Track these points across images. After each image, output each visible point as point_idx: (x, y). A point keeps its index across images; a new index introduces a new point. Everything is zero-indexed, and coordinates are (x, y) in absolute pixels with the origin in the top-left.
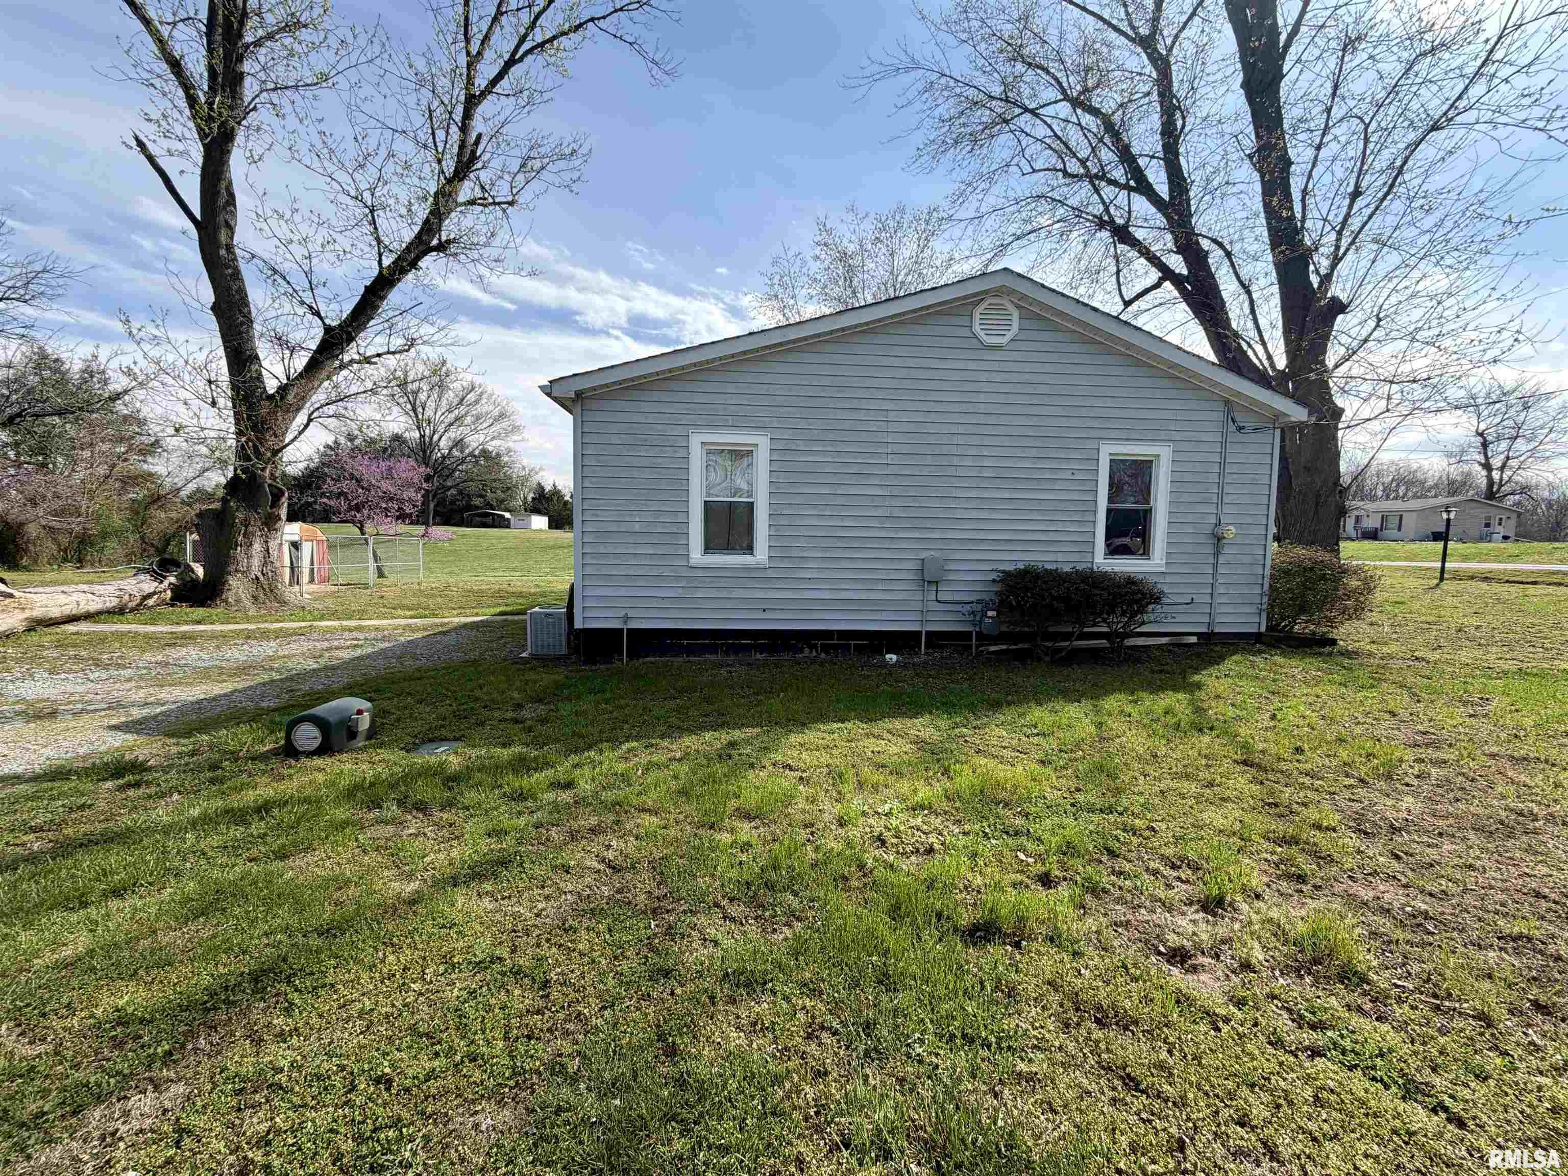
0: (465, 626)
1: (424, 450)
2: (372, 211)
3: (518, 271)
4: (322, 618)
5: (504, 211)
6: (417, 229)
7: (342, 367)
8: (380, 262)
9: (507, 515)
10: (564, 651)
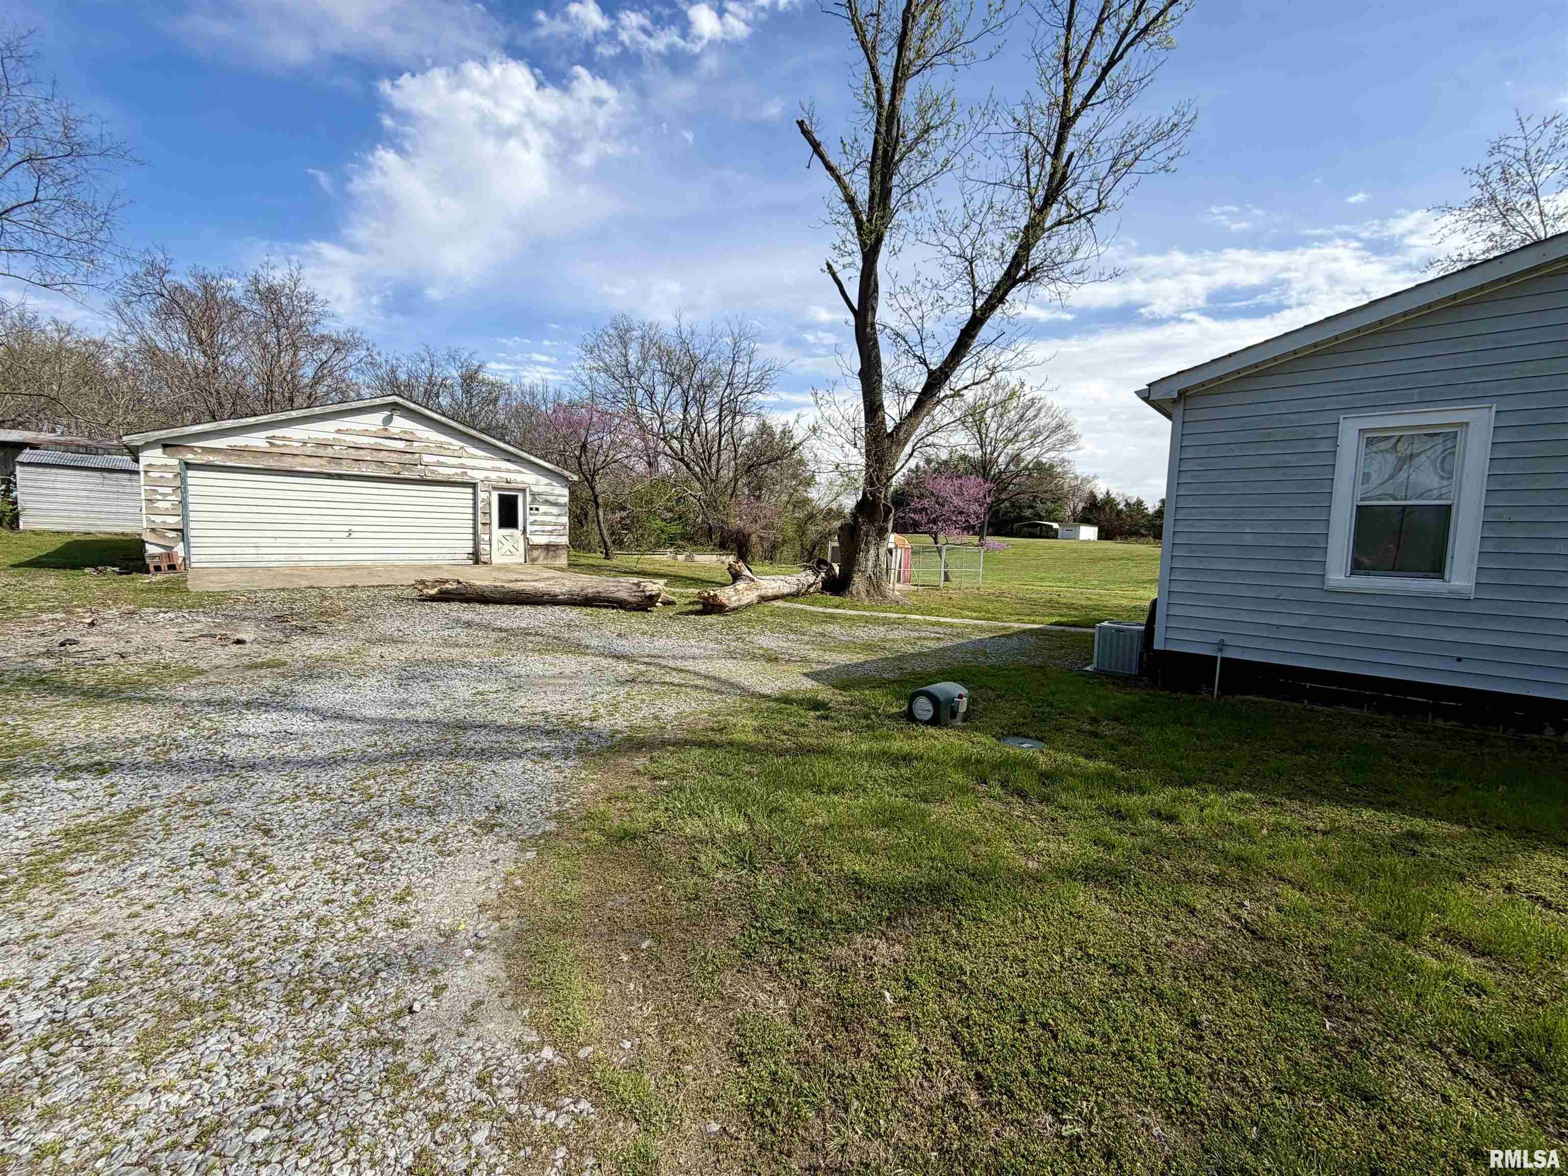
0: (1025, 631)
1: (983, 468)
2: (971, 263)
3: (1099, 279)
4: (910, 613)
5: (1089, 220)
6: (1006, 266)
7: (939, 402)
8: (974, 305)
9: (1055, 525)
10: (1135, 672)
